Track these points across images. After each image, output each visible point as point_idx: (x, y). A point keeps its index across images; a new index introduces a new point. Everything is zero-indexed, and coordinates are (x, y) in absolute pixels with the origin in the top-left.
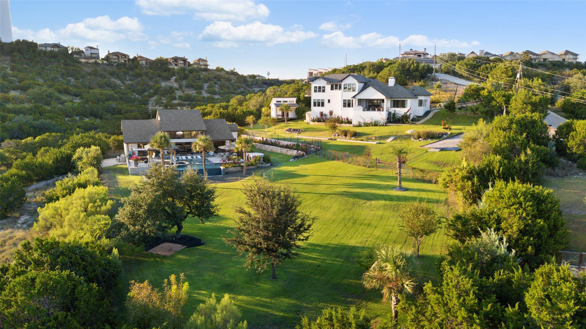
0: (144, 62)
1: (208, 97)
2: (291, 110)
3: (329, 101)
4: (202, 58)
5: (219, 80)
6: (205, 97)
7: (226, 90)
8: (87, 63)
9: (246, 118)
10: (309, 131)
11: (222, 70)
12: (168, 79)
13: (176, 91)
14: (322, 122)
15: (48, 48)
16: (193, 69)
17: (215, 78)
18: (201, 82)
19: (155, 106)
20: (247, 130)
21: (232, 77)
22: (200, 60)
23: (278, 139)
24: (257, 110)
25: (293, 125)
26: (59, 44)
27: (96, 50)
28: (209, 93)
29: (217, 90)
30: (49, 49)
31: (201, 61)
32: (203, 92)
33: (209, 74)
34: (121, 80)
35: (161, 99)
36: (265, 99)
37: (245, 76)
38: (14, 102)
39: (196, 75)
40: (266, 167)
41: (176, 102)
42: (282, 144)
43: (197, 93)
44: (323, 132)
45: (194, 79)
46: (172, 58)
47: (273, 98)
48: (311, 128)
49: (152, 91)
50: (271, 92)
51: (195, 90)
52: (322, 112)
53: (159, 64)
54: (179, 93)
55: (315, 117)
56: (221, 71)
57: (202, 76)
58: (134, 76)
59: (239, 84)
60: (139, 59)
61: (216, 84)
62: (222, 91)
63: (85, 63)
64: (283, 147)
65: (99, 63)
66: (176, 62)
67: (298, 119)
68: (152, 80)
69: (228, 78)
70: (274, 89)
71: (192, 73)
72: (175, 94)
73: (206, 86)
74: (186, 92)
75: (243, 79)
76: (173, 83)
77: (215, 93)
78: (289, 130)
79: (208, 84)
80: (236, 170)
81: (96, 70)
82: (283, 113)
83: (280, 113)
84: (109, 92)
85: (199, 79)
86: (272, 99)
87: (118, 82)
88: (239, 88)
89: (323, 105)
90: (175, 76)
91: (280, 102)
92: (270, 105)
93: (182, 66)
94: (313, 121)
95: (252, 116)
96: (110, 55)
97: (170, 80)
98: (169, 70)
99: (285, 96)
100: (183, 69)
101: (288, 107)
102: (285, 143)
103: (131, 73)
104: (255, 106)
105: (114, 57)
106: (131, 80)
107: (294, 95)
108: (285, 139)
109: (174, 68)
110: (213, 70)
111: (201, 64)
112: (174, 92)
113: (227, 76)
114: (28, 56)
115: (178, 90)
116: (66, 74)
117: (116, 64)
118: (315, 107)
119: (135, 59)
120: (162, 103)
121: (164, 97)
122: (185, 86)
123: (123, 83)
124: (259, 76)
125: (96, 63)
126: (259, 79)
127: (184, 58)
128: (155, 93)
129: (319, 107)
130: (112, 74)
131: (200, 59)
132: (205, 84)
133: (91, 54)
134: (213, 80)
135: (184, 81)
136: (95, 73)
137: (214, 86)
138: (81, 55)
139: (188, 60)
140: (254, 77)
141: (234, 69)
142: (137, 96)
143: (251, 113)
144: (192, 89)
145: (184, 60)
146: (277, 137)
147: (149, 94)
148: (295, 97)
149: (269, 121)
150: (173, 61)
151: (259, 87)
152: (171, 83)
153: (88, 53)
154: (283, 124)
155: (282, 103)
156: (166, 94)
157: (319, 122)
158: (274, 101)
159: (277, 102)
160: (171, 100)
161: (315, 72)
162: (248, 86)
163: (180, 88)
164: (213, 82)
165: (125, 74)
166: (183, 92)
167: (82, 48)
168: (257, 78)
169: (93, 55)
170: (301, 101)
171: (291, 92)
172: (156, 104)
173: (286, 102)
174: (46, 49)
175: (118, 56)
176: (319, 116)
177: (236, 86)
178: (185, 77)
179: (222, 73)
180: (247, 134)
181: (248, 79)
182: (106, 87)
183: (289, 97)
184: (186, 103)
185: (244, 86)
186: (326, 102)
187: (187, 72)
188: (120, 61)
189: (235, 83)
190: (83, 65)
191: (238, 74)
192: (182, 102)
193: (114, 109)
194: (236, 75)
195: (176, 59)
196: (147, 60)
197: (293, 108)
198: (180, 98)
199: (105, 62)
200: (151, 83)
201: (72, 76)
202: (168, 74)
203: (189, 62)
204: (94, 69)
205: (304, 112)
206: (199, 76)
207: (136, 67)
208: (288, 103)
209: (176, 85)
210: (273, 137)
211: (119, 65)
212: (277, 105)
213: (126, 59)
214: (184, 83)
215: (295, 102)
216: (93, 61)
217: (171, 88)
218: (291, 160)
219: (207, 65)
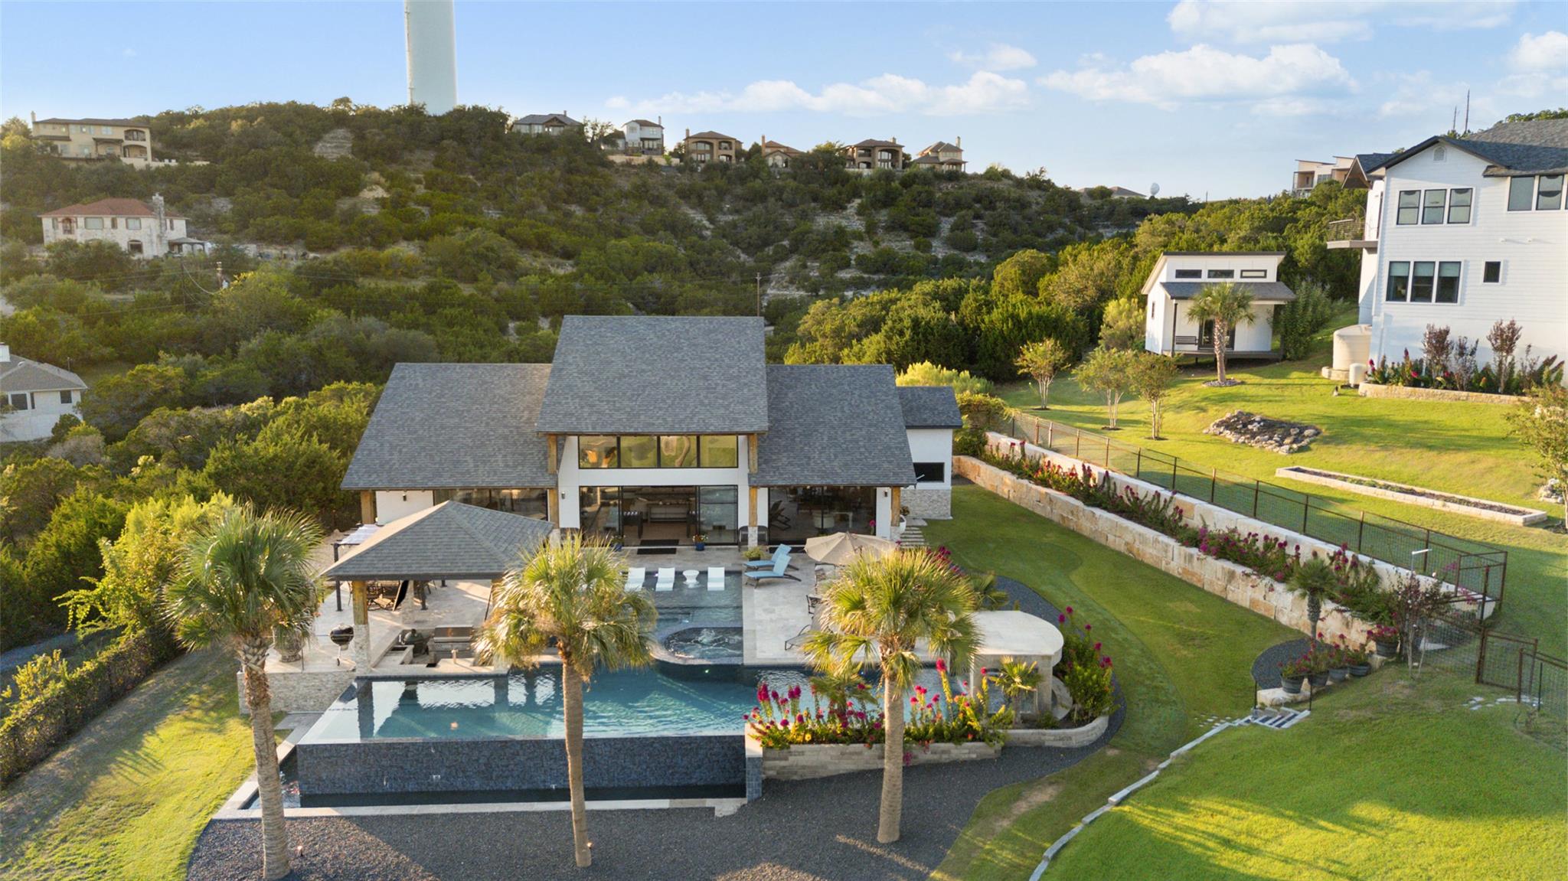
0: (779, 160)
1: (946, 259)
2: (1251, 318)
3: (1492, 272)
4: (946, 142)
5: (991, 206)
6: (937, 259)
7: (1007, 235)
8: (628, 164)
9: (1019, 353)
10: (1366, 439)
11: (1006, 174)
12: (838, 206)
13: (856, 243)
14: (1438, 385)
15: (536, 127)
16: (916, 175)
17: (978, 200)
18: (933, 214)
19: (786, 288)
20: (1012, 412)
21: (1033, 195)
22: (940, 147)
23: (1174, 483)
24: (1080, 312)
25: (1262, 391)
26: (565, 116)
27: (655, 129)
28: (955, 246)
29: (979, 236)
30: (538, 129)
31: (943, 150)
32: (935, 243)
33: (961, 188)
34: (706, 211)
35: (805, 266)
36: (1126, 262)
37: (1075, 194)
38: (390, 272)
39: (919, 193)
40: (1069, 751)
41: (849, 276)
42: (1195, 523)
43: (917, 247)
44: (1462, 457)
45: (915, 204)
46: (859, 146)
47: (1162, 259)
48: (1370, 422)
49: (786, 243)
50: (1153, 233)
51: (912, 238)
52: (1447, 332)
53: (821, 165)
54: (862, 248)
55: (1395, 359)
56: (999, 180)
57: (938, 195)
58: (747, 200)
59: (1053, 218)
60: (769, 151)
61: (978, 217)
62: (994, 240)
63: (622, 165)
64: (1197, 539)
65: (658, 166)
66: (870, 156)
67: (1284, 358)
68: (793, 209)
69: (1018, 200)
70: (1170, 223)
71: (911, 186)
72: (851, 249)
73: (946, 225)
74: (884, 245)
75: (1068, 200)
76: (851, 219)
77: (973, 248)
78: (1240, 424)
79: (952, 220)
80: (848, 766)
81: (644, 185)
82: (1207, 328)
83: (1191, 328)
84: (663, 245)
85: (928, 204)
86: (1155, 259)
87: (697, 216)
88: (1051, 228)
89: (1449, 290)
90: (860, 197)
91: (1197, 274)
92: (1144, 292)
93: (888, 166)
94: (1382, 377)
95: (1049, 343)
96: (691, 141)
97: (845, 208)
98: (846, 179)
99: (1216, 248)
100: (888, 177)
101: (1237, 303)
102: (1220, 519)
103: (739, 190)
104: (1079, 291)
105: (701, 146)
106: (737, 212)
107: (1262, 243)
108: (1213, 491)
109: (860, 175)
110: (975, 176)
111: (942, 159)
112: (847, 245)
113: (1015, 193)
114: (478, 151)
115: (861, 239)
116: (565, 196)
117: (703, 165)
118: (1396, 305)
119: (756, 149)
120: (807, 278)
121: (816, 259)
122: (883, 228)
123: (712, 221)
124: (1121, 190)
125: (651, 166)
126: (1120, 202)
127: (894, 144)
128: (793, 250)
129: (1421, 306)
130: (685, 194)
131: (940, 144)
132: (944, 219)
133: (643, 140)
134: (969, 207)
135: (884, 212)
136: (641, 193)
137: (974, 226)
138: (614, 144)
139: (905, 150)
140: (1103, 193)
141: (1042, 172)
142: (743, 256)
143: (1049, 326)
144: (905, 235)
145: (893, 149)
146: (1167, 470)
147: (776, 252)
148: (1266, 251)
149: (1129, 371)
150: (860, 155)
151: (1119, 226)
152: (847, 218)
153: (633, 138)
154: (1200, 387)
155: (1204, 278)
156: (824, 251)
157: (1415, 383)
158: (1165, 269)
159: (1180, 273)
160: (833, 270)
161: (1321, 171)
162: (1080, 221)
163: (868, 232)
164: (971, 213)
165: (722, 194)
166: (876, 244)
167: (619, 125)
168: (1116, 197)
169: (646, 143)
170: (1304, 273)
171: (1242, 234)
172: (792, 282)
173: (1229, 274)
174: (530, 129)
175: (711, 144)
176: (1419, 352)
177: (1043, 222)
178: (888, 200)
179: (1002, 185)
180: (1012, 430)
181: (1084, 201)
182: (661, 233)
183: (1238, 252)
184: (876, 277)
185: (1067, 221)
186: (1472, 280)
187: (896, 184)
188: (715, 157)
189: (1039, 214)
190: (617, 171)
191: (1053, 186)
192: (866, 276)
193: (658, 297)
194: (1045, 190)
195: (869, 149)
196: (788, 152)
197: (1263, 307)
198: (863, 262)
199: (676, 161)
200: (789, 220)
201: (580, 202)
202: (840, 193)
203: (907, 157)
204: (639, 182)
205: (1321, 323)
206: (930, 194)
207: (756, 175)
208: (1237, 278)
209: (857, 224)
210: (1146, 466)
211: (711, 168)
212: (1177, 292)
213: (732, 153)
214: (883, 216)
215: (1272, 277)
216: (644, 158)
217: (840, 232)
218: (1266, 696)
219: (959, 163)
